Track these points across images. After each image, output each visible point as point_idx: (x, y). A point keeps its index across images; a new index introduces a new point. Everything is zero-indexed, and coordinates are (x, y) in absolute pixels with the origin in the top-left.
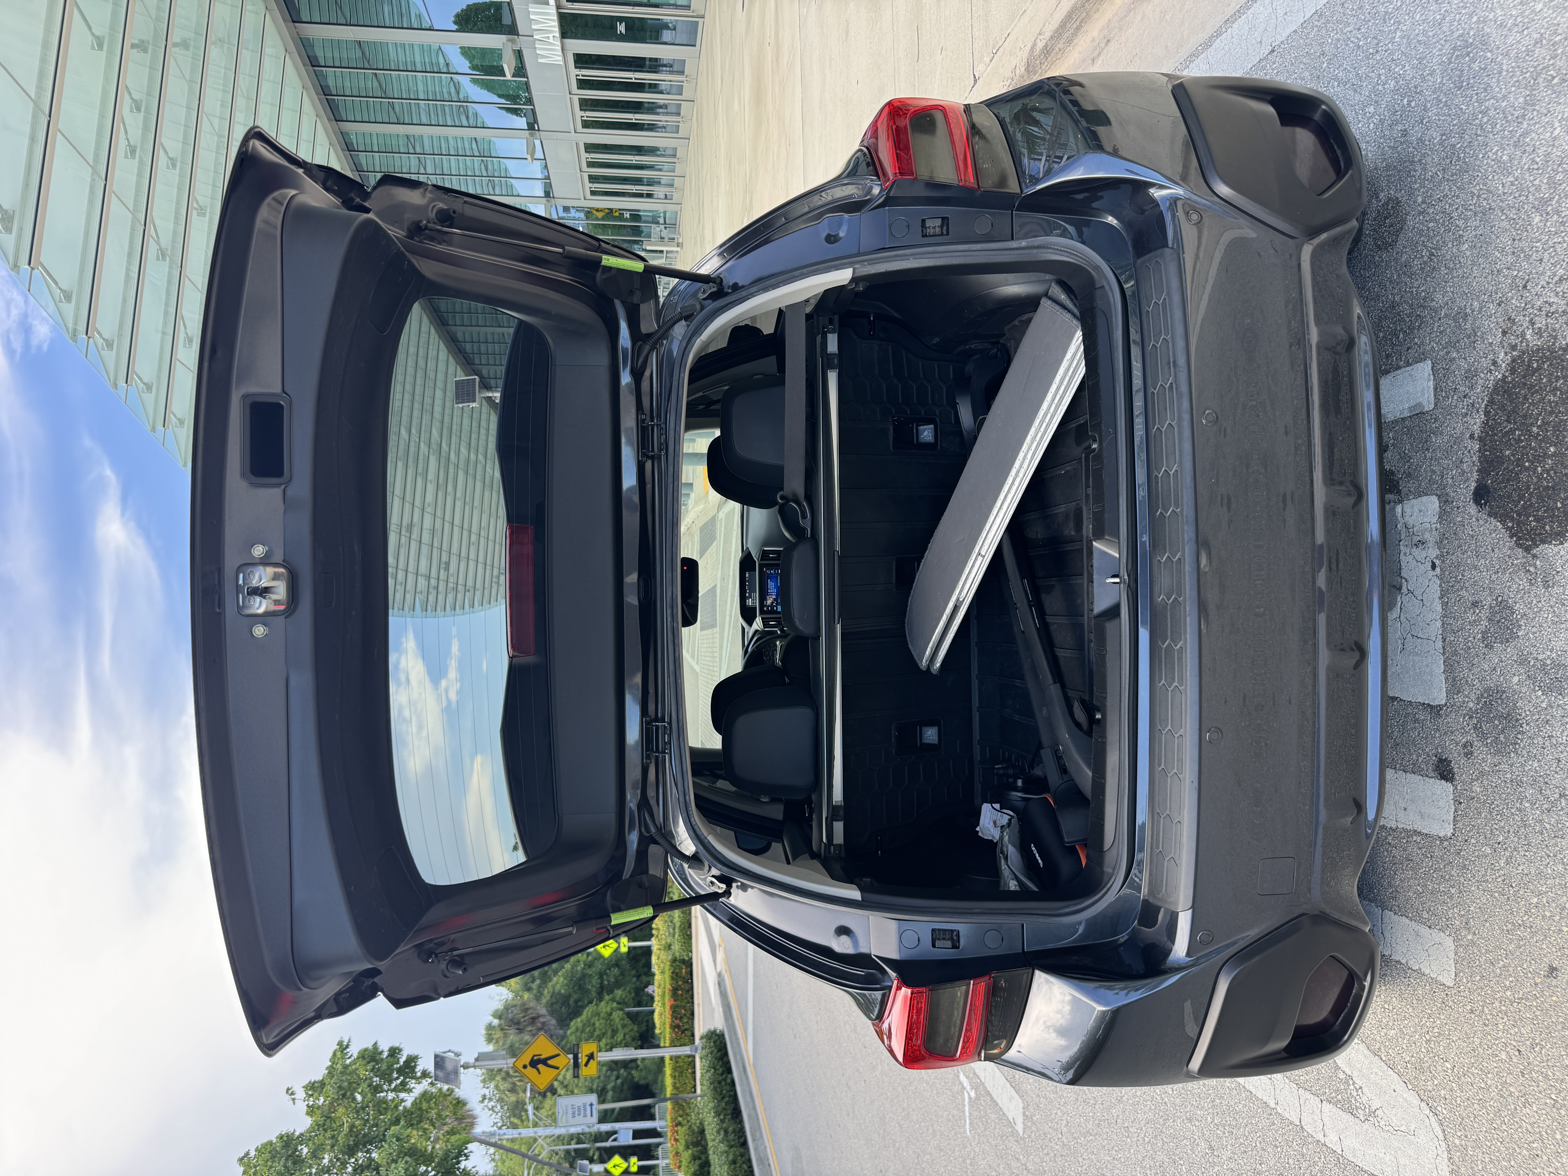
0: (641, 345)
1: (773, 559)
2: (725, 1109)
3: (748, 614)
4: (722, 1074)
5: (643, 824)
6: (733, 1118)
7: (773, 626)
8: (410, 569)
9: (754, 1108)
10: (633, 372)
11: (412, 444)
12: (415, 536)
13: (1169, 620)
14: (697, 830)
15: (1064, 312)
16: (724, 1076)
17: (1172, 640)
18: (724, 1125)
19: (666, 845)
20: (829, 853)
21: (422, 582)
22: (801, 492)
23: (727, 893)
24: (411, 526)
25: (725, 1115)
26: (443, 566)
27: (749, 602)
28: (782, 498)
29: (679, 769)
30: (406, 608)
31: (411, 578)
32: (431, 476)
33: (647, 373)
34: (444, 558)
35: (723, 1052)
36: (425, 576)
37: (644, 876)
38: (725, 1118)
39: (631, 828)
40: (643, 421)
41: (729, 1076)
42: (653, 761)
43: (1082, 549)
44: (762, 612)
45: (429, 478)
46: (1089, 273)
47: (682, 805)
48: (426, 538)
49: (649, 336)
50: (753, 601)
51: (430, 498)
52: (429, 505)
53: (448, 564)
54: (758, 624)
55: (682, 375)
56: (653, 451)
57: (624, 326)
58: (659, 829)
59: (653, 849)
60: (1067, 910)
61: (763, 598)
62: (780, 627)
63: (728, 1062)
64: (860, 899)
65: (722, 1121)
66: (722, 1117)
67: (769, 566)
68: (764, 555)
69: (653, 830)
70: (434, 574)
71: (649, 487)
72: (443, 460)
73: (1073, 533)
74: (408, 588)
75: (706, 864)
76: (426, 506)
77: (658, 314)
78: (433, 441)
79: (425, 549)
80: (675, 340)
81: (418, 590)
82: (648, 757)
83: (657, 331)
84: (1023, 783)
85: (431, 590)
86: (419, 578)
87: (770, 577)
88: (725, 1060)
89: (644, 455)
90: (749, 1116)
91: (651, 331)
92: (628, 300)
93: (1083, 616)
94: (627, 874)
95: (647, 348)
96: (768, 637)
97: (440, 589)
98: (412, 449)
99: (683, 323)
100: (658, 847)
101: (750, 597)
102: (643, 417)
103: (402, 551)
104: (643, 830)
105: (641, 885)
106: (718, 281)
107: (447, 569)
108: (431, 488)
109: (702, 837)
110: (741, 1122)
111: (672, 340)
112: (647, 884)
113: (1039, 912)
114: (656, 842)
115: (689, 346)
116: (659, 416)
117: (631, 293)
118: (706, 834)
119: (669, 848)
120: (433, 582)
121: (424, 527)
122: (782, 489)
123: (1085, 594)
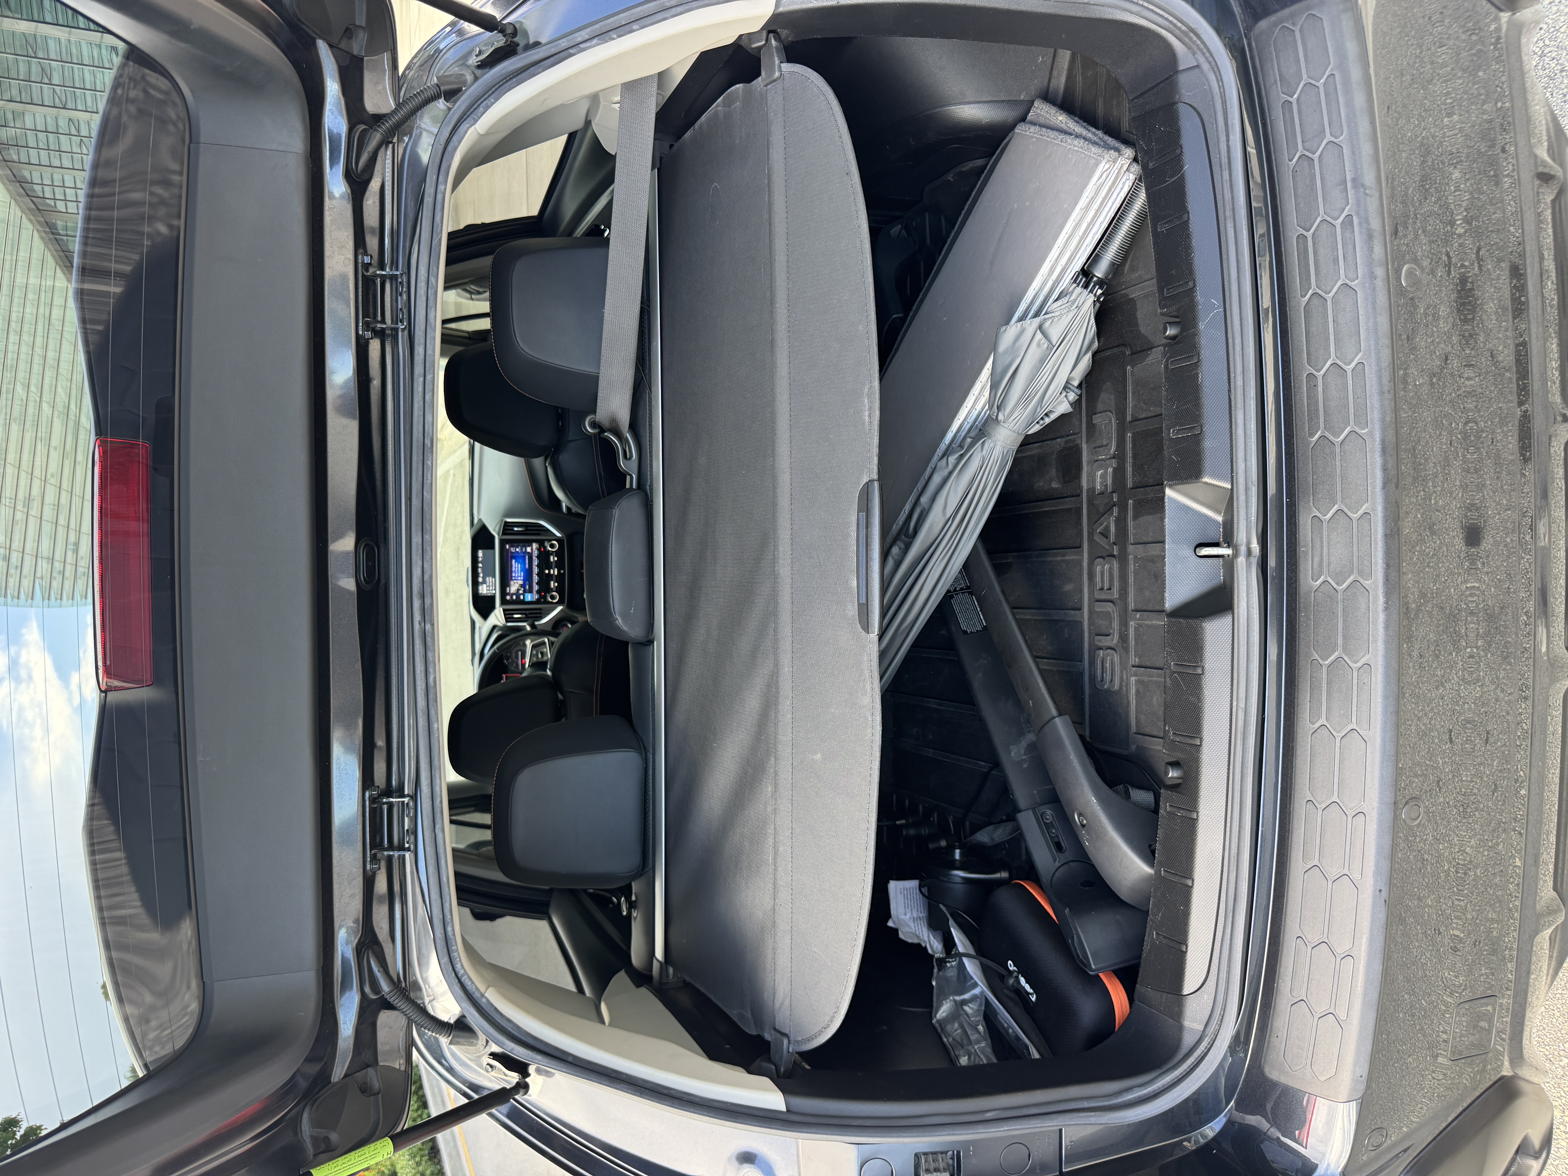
0: (364, 130)
1: (518, 533)
2: (420, 1150)
3: (483, 606)
4: (417, 1110)
5: (367, 978)
6: (430, 1159)
7: (518, 620)
8: (27, 551)
9: (456, 1146)
10: (349, 175)
11: (31, 405)
12: (34, 511)
13: (1340, 620)
14: (467, 983)
15: (1069, 139)
16: (420, 1112)
17: (1345, 650)
18: (421, 1168)
19: (410, 1011)
20: (668, 976)
21: (44, 566)
22: (624, 416)
23: (523, 1086)
24: (29, 500)
25: (422, 1156)
26: (70, 547)
27: (483, 590)
28: (594, 425)
29: (433, 880)
30: (22, 596)
31: (29, 561)
32: (56, 441)
33: (374, 185)
34: (72, 538)
35: (418, 1085)
36: (48, 559)
37: (371, 1071)
38: (421, 1160)
39: (345, 985)
40: (367, 266)
41: (426, 1111)
42: (383, 864)
43: (1079, 510)
44: (504, 602)
45: (53, 444)
46: (1168, 46)
47: (441, 943)
48: (48, 513)
49: (378, 118)
50: (490, 587)
51: (53, 467)
52: (52, 476)
53: (77, 545)
54: (497, 617)
55: (441, 187)
56: (383, 321)
57: (332, 88)
58: (395, 984)
59: (385, 1018)
60: (1130, 1096)
61: (505, 583)
62: (530, 621)
63: (424, 1096)
64: (784, 1109)
65: (418, 1164)
66: (417, 1159)
67: (513, 543)
68: (507, 528)
69: (385, 987)
70: (58, 555)
71: (376, 383)
72: (71, 424)
73: (1055, 485)
74: (25, 572)
75: (482, 1038)
76: (49, 476)
77: (398, 82)
78: (58, 400)
79: (47, 528)
80: (424, 134)
81: (39, 574)
82: (374, 858)
83: (394, 112)
84: (961, 854)
85: (54, 575)
86: (39, 560)
87: (514, 556)
88: (420, 1093)
89: (367, 326)
90: (450, 1155)
91: (384, 110)
92: (343, 45)
93: (1080, 609)
94: (338, 1073)
95: (376, 138)
96: (513, 636)
97: (67, 574)
98: (31, 410)
99: (441, 104)
100: (395, 1013)
101: (484, 582)
102: (367, 260)
103: (17, 528)
104: (367, 989)
105: (365, 1089)
106: (509, 30)
107: (76, 551)
108: (55, 456)
109: (477, 995)
110: (439, 1162)
111: (420, 136)
112: (376, 1085)
113: (1086, 1104)
114: (390, 1007)
115: (455, 138)
116: (394, 263)
117: (349, 32)
118: (482, 988)
119: (415, 1016)
120: (58, 566)
121: (46, 501)
122: (594, 412)
123: (1085, 577)
